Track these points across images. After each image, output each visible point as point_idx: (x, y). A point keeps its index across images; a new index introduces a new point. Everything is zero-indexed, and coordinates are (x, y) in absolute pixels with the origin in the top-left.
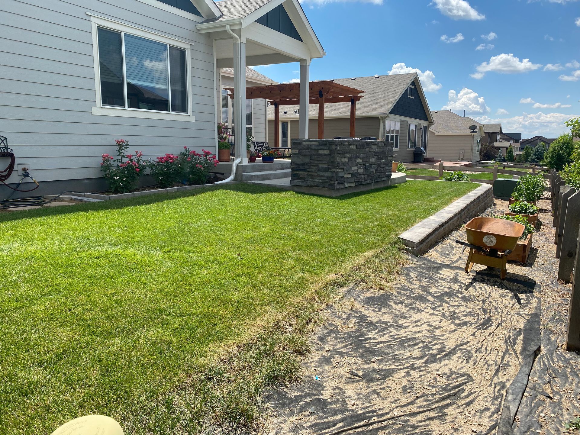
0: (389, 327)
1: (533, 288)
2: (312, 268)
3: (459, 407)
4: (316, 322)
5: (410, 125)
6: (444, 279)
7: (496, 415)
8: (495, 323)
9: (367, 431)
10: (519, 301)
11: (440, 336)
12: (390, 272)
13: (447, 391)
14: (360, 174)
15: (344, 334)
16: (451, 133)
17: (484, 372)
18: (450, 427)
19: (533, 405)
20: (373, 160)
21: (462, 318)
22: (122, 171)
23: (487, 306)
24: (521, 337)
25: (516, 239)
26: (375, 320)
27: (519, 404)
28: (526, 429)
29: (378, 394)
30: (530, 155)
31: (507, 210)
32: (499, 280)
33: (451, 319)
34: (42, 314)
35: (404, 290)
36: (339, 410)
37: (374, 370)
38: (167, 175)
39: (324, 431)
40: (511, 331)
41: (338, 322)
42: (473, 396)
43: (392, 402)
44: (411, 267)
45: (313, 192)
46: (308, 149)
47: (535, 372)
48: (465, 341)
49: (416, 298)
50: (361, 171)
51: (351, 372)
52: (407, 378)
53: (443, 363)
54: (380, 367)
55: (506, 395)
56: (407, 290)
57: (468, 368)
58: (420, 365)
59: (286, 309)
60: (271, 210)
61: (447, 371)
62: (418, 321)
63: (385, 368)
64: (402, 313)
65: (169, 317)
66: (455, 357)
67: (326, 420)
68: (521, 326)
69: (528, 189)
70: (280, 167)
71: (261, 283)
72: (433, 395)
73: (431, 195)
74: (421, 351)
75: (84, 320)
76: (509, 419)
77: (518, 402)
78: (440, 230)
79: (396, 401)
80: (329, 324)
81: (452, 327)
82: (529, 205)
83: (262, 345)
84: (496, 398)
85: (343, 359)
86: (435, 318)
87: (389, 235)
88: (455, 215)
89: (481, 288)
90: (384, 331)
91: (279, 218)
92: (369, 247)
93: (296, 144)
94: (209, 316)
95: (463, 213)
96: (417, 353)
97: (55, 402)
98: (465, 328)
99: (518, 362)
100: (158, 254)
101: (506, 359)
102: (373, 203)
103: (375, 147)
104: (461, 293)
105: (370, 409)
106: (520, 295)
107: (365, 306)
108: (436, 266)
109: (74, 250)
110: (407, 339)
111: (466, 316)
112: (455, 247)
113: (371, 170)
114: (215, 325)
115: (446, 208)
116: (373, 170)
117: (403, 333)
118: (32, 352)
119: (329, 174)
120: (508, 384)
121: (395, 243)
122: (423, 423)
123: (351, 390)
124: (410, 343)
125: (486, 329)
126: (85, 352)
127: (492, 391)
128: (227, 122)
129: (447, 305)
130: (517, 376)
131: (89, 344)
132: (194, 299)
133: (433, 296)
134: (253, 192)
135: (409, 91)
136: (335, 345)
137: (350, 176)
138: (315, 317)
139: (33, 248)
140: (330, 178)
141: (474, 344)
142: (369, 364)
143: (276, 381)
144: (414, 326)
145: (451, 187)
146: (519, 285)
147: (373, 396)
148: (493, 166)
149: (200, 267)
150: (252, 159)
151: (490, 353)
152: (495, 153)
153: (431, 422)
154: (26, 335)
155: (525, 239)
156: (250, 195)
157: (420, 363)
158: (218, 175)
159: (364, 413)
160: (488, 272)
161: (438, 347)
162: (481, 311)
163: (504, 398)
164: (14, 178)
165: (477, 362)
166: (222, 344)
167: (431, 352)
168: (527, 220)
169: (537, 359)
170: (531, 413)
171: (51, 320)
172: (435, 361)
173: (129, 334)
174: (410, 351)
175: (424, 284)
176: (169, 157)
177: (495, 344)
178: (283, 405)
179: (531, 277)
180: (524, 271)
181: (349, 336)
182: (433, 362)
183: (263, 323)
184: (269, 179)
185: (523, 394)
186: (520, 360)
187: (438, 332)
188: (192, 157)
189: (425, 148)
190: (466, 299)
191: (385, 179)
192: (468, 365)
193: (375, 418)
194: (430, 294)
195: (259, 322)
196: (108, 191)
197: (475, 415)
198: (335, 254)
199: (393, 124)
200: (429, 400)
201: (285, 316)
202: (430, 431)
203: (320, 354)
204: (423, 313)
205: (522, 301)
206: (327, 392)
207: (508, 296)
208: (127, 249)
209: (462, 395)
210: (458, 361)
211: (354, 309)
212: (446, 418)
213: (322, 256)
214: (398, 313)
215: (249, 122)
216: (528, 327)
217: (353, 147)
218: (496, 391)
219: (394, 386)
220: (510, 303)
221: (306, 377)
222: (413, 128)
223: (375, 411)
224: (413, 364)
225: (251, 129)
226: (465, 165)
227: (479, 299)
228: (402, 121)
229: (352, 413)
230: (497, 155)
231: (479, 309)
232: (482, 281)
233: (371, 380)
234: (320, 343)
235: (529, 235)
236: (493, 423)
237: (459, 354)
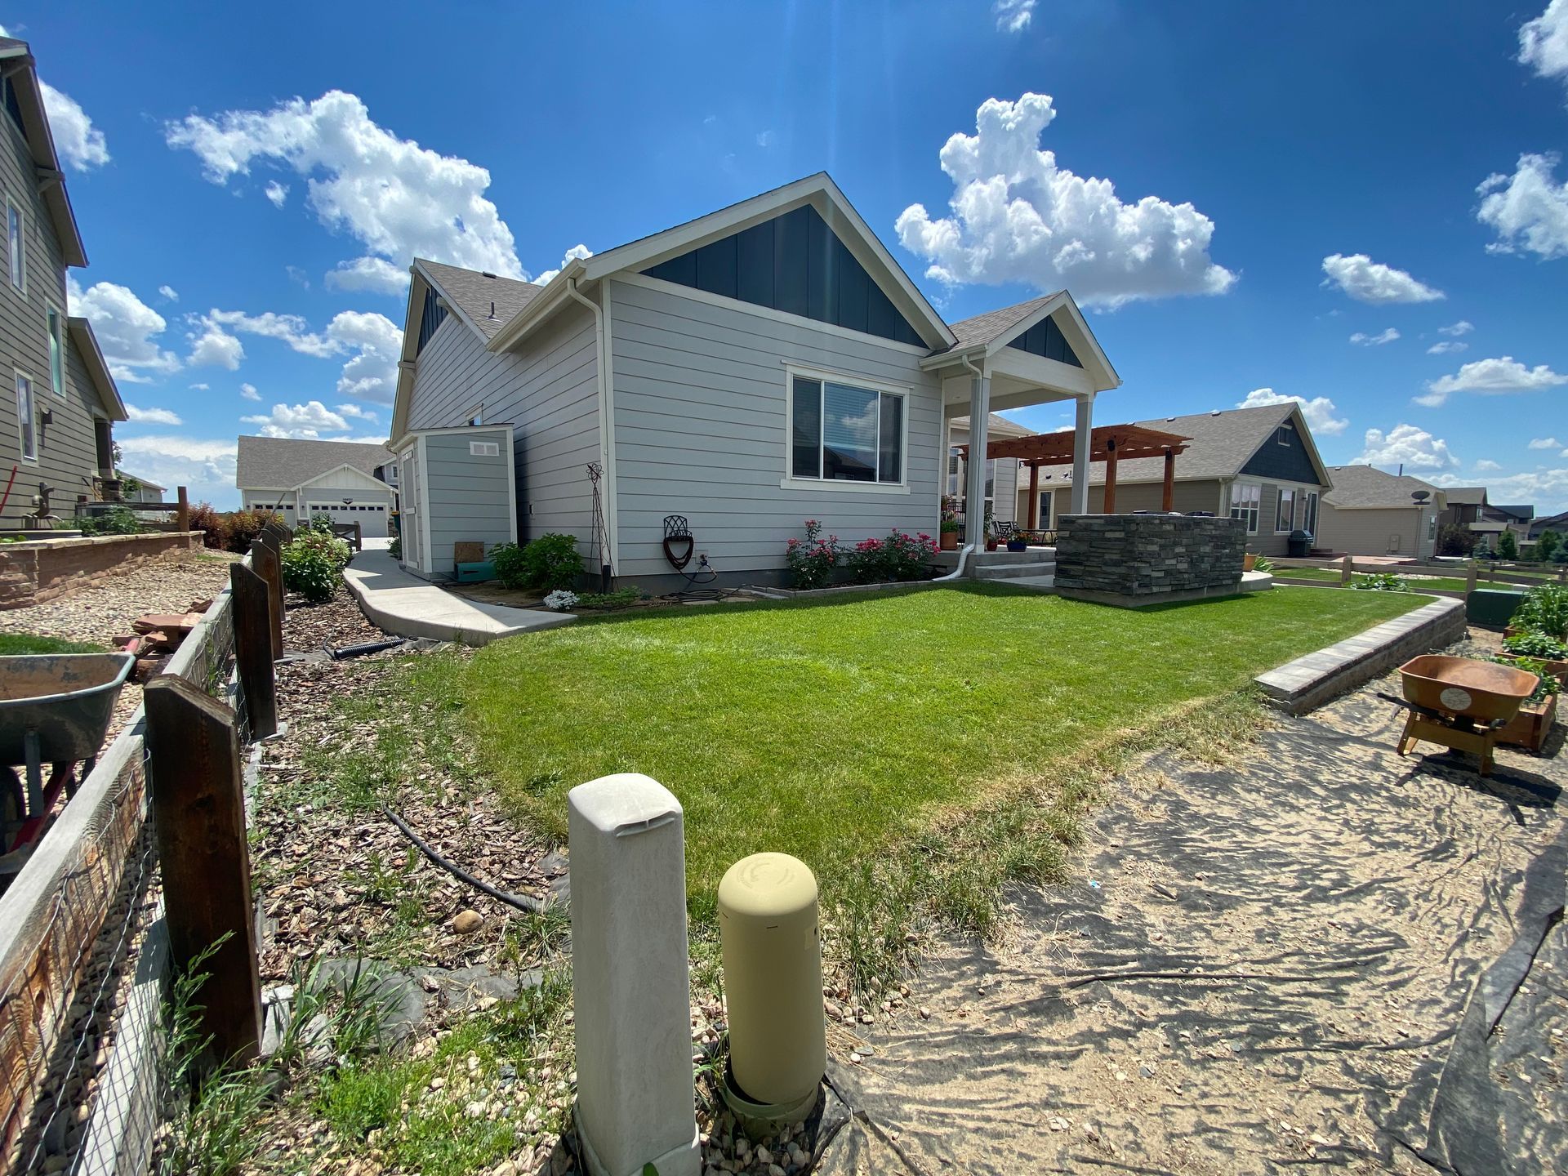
0: (1232, 826)
1: (1555, 800)
2: (1087, 716)
3: (1374, 987)
4: (1094, 799)
5: (1281, 492)
6: (1349, 762)
7: (1452, 1015)
8: (1462, 852)
9: (1184, 987)
10: (1520, 819)
11: (1339, 858)
12: (1237, 737)
13: (1350, 955)
14: (1180, 572)
15: (1145, 825)
16: (1370, 505)
17: (1432, 936)
18: (1353, 1017)
19: (1538, 1010)
20: (1207, 549)
21: (1389, 834)
22: (811, 560)
23: (1445, 819)
24: (1521, 886)
25: (1516, 701)
26: (1205, 811)
27: (1507, 1005)
28: (1518, 1051)
29: (1208, 932)
30: (1553, 547)
31: (1498, 648)
32: (1475, 776)
33: (1363, 832)
34: (717, 729)
35: (1263, 769)
36: (1131, 941)
37: (1200, 892)
38: (867, 567)
39: (1105, 968)
40: (1500, 872)
41: (1134, 805)
42: (1406, 974)
43: (1234, 951)
44: (1280, 734)
45: (1093, 598)
46: (1086, 530)
47: (1549, 954)
48: (1393, 875)
49: (1289, 787)
50: (1183, 566)
51: (1156, 887)
52: (1265, 917)
53: (1343, 905)
54: (1212, 889)
55: (1479, 984)
56: (1269, 770)
57: (1397, 923)
58: (1293, 901)
59: (1042, 770)
60: (1019, 622)
61: (1351, 921)
62: (1291, 826)
63: (1221, 892)
64: (1258, 808)
65: (868, 755)
66: (1370, 901)
67: (1108, 951)
68: (1524, 866)
69: (1548, 610)
70: (1037, 558)
71: (1003, 726)
72: (1319, 956)
73: (1323, 612)
74: (1296, 878)
75: (763, 744)
76: (1482, 1025)
77: (1503, 1001)
78: (1342, 675)
79: (1242, 950)
80: (1117, 805)
81: (1366, 847)
82: (1550, 640)
83: (1003, 818)
84: (1455, 986)
85: (1142, 864)
86: (1327, 825)
87: (1235, 675)
88: (1378, 651)
89: (1433, 787)
90: (1221, 831)
91: (1032, 635)
92: (1196, 691)
93: (1064, 522)
94: (923, 762)
95: (1395, 648)
96: (1287, 878)
97: (728, 837)
98: (1392, 853)
99: (1511, 930)
100: (855, 671)
101: (1484, 921)
102: (1205, 621)
103: (1212, 528)
104: (1388, 790)
105: (1190, 953)
106: (1522, 808)
107: (1186, 787)
108: (1334, 736)
109: (754, 655)
110: (1269, 853)
111: (1397, 831)
112: (1376, 708)
113: (1203, 566)
114: (932, 776)
115: (1359, 637)
116: (1205, 566)
117: (1259, 841)
118: (705, 772)
119: (1122, 570)
120: (1485, 966)
121: (1247, 689)
122: (1296, 999)
123: (1154, 916)
124: (1274, 861)
125: (1441, 860)
126: (764, 783)
127: (1448, 970)
128: (955, 494)
129: (1356, 807)
130: (1506, 953)
131: (769, 773)
132: (902, 735)
133: (1326, 788)
134: (991, 594)
135: (1279, 434)
136: (1127, 840)
137: (1162, 574)
138: (1092, 790)
139: (710, 649)
140: (1125, 577)
141: (1411, 884)
142: (1190, 880)
143: (1025, 874)
144: (1281, 834)
145: (1370, 601)
146: (1522, 790)
147: (1196, 934)
148: (1465, 566)
149: (911, 694)
150: (991, 546)
151: (1449, 905)
152: (1473, 542)
153: (1313, 1000)
154: (699, 752)
155: (1538, 705)
156: (986, 599)
157: (1293, 897)
158: (938, 569)
159: (1178, 957)
160: (1450, 758)
161: (1334, 876)
162: (1433, 827)
163: (1474, 987)
164: (692, 567)
165: (1417, 915)
166: (943, 805)
167: (1318, 882)
168: (1546, 668)
169: (1554, 930)
170: (1531, 1024)
171: (727, 737)
172: (1325, 899)
173: (817, 769)
174: (1273, 874)
175: (1306, 765)
176: (871, 543)
177: (1461, 890)
178: (1036, 913)
179: (1549, 778)
180: (1534, 765)
181: (1153, 829)
182: (1322, 900)
183: (1004, 786)
184: (1018, 576)
185: (1516, 990)
186: (1515, 926)
187: (1333, 852)
188: (903, 543)
189: (1312, 531)
190: (1394, 801)
191: (1230, 582)
192: (1399, 918)
193: (1200, 969)
194: (1319, 783)
195: (998, 782)
196: (793, 587)
197: (1407, 1007)
198: (1131, 697)
199: (1246, 491)
200: (1309, 963)
201: (1042, 781)
202: (1309, 1014)
203: (1100, 849)
204: (1302, 813)
205: (1527, 821)
206: (1111, 909)
207: (1495, 808)
208: (815, 660)
209: (1383, 968)
210: (1375, 908)
211: (1163, 788)
212: (1345, 999)
213: (1107, 698)
214: (1250, 806)
215: (989, 493)
216: (1537, 869)
217: (1168, 527)
218: (1458, 972)
219: (1238, 926)
220: (1498, 821)
221: (1075, 878)
222: (1286, 497)
223: (1201, 958)
224: (1280, 897)
225: (991, 502)
226: (1401, 563)
227: (1428, 806)
228: (1264, 485)
229: (1156, 951)
230: (1477, 546)
231: (1428, 824)
232: (1436, 774)
233: (1195, 907)
234: (1100, 832)
235: (1548, 699)
236: (1446, 1028)
237: (1378, 895)
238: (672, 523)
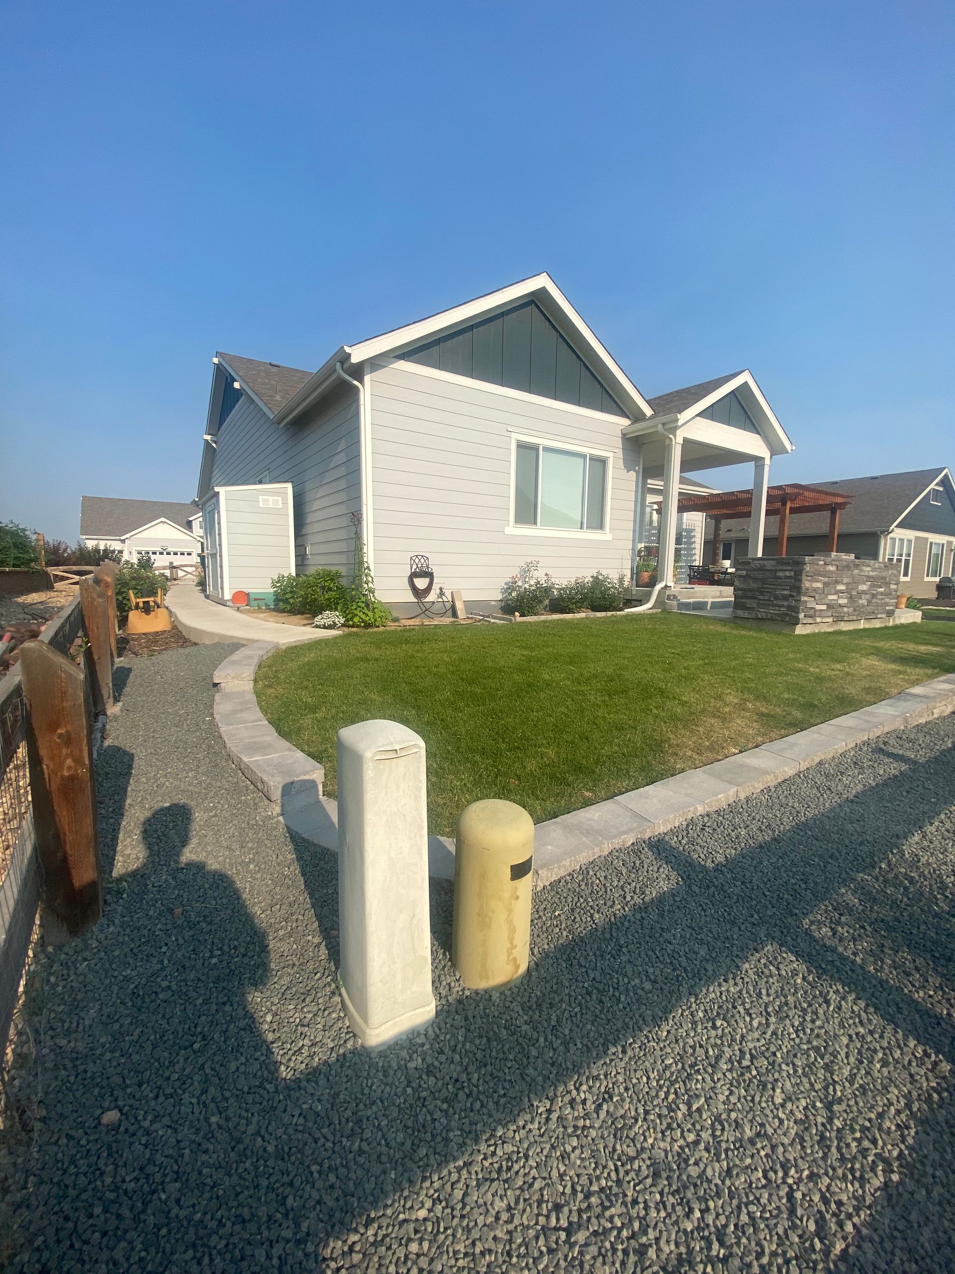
5: (931, 544)
22: (529, 593)
38: (575, 600)
45: (765, 627)
46: (760, 570)
50: (843, 601)
93: (742, 563)
103: (869, 569)
113: (860, 602)
119: (790, 604)
135: (931, 494)
137: (824, 607)
140: (792, 609)
158: (633, 602)
164: (433, 597)
176: (579, 580)
188: (605, 581)
191: (884, 615)
196: (513, 614)
215: (679, 542)
222: (936, 548)
225: (680, 550)
228: (917, 538)
238: (417, 561)
